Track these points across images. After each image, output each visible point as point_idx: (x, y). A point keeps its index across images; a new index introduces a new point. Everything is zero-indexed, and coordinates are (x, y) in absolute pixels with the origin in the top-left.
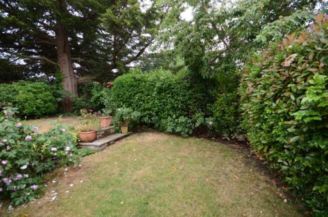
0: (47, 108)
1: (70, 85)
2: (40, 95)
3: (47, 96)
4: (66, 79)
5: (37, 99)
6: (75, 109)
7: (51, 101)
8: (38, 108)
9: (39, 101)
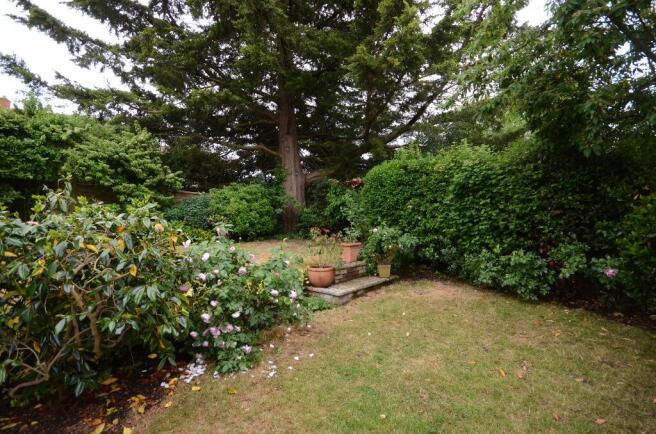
0: (263, 224)
1: (294, 187)
2: (256, 205)
3: (263, 205)
4: (289, 178)
5: (251, 210)
6: (301, 227)
7: (268, 212)
8: (252, 225)
9: (253, 213)
